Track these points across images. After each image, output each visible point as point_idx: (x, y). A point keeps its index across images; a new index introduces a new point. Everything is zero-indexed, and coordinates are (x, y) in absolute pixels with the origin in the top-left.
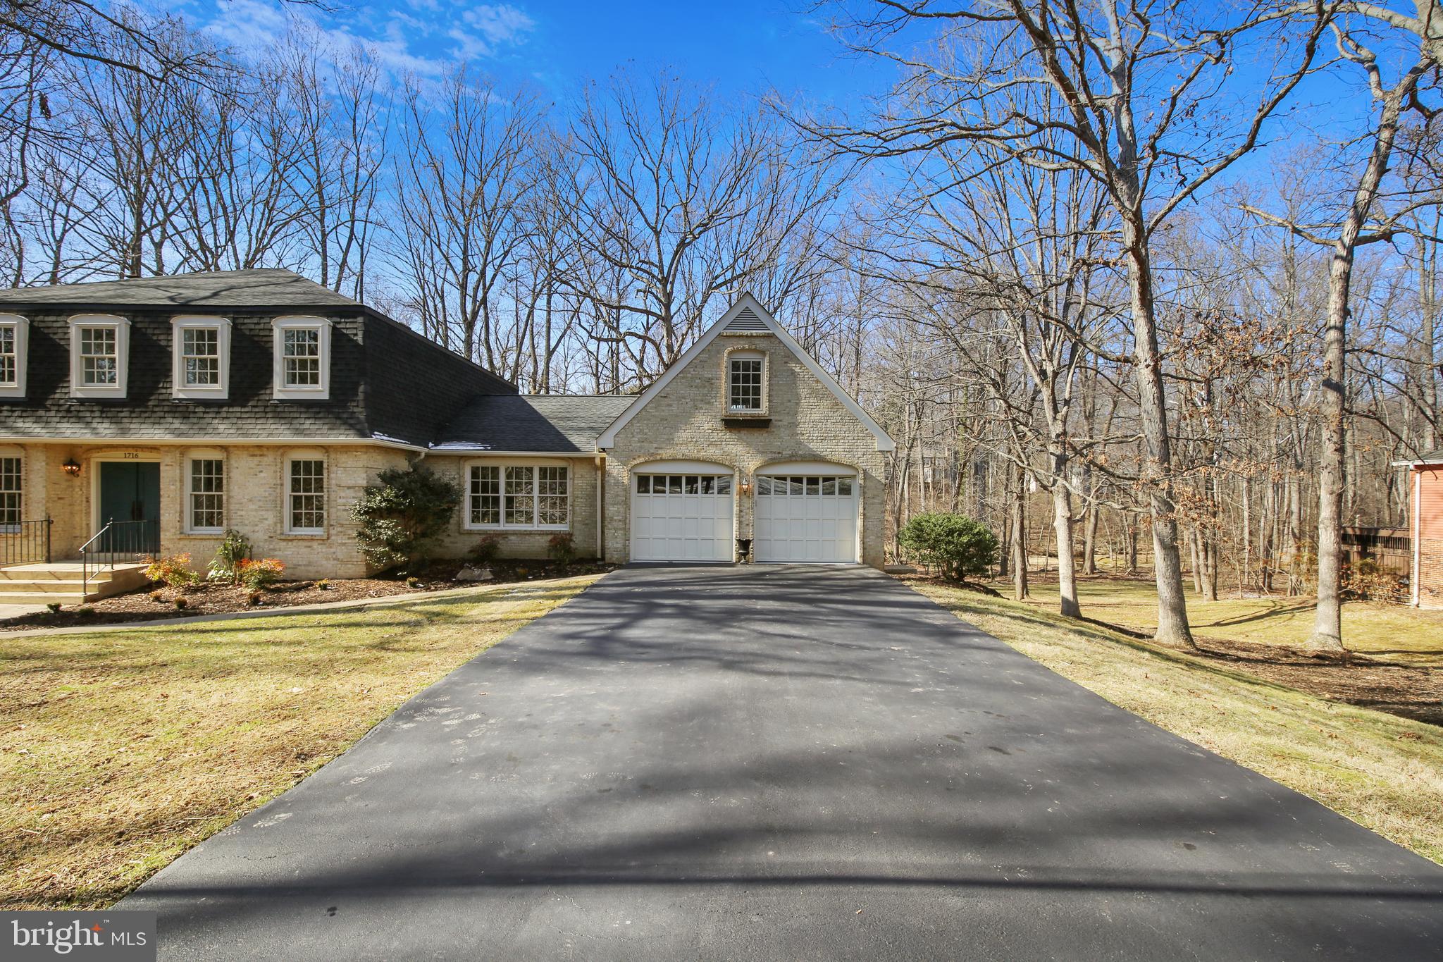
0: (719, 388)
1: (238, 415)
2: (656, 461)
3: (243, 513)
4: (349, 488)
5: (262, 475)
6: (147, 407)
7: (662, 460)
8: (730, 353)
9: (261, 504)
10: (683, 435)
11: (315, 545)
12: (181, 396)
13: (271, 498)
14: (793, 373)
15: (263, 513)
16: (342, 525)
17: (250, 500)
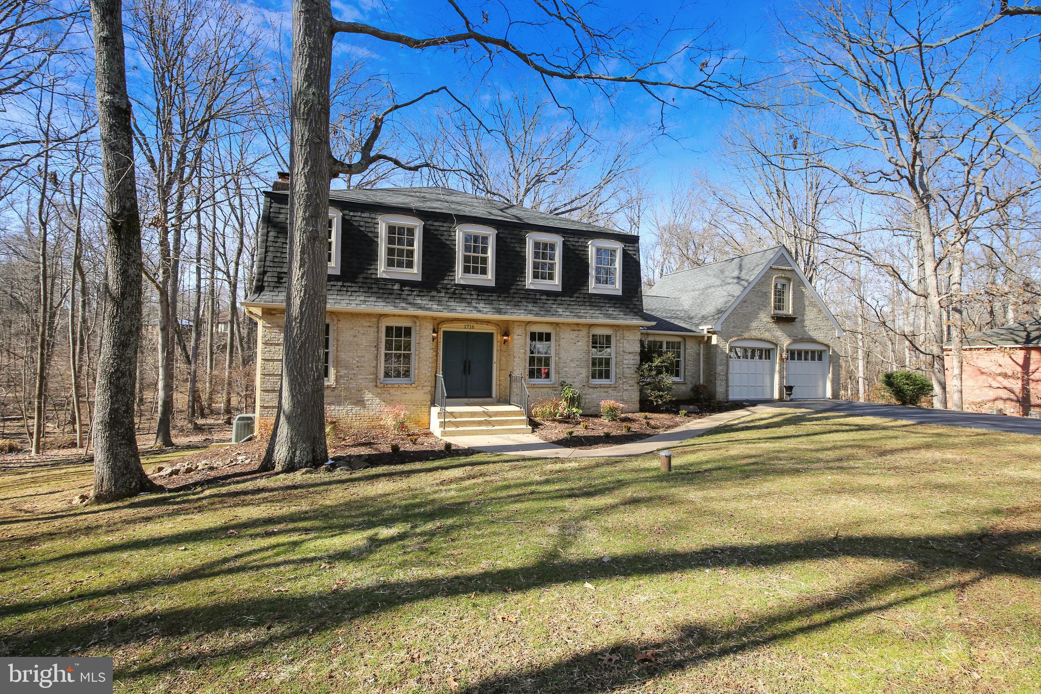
0: (771, 298)
1: (568, 303)
2: (742, 339)
3: (566, 369)
4: (630, 353)
5: (579, 343)
6: (509, 294)
7: (745, 339)
8: (776, 278)
9: (578, 363)
10: (754, 325)
11: (610, 390)
12: (532, 287)
13: (584, 359)
14: (802, 292)
15: (579, 369)
16: (625, 378)
17: (571, 361)
